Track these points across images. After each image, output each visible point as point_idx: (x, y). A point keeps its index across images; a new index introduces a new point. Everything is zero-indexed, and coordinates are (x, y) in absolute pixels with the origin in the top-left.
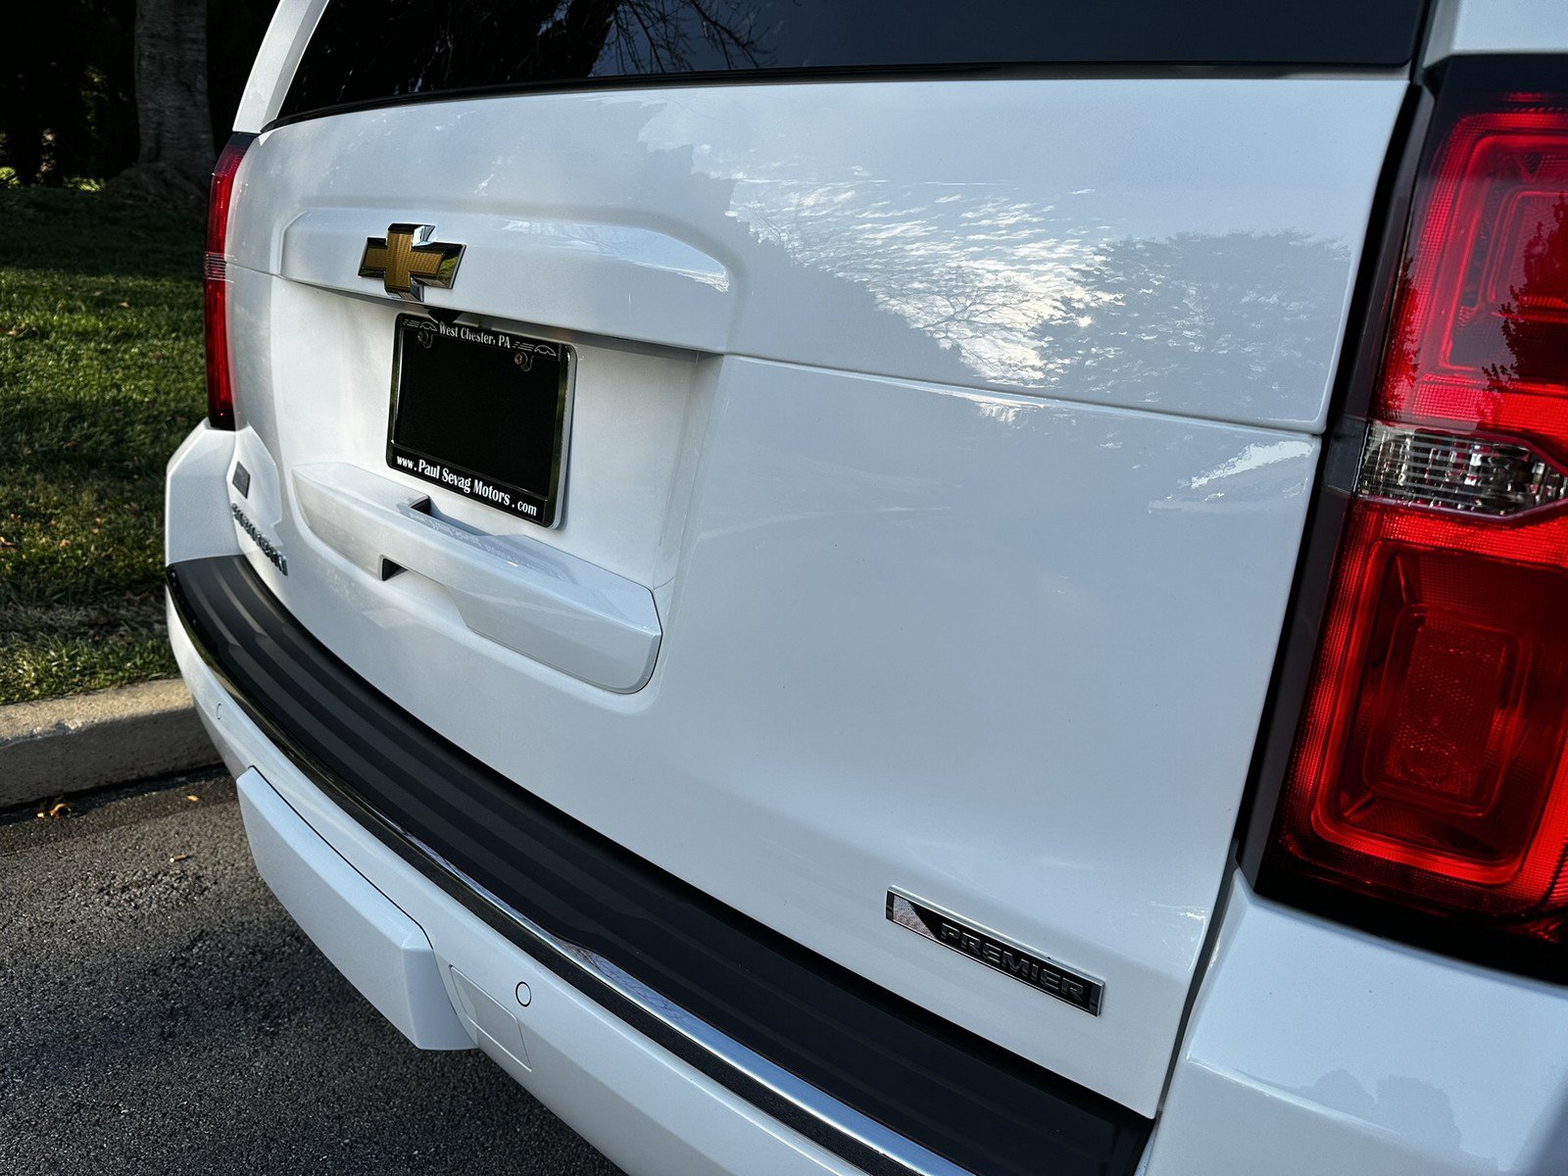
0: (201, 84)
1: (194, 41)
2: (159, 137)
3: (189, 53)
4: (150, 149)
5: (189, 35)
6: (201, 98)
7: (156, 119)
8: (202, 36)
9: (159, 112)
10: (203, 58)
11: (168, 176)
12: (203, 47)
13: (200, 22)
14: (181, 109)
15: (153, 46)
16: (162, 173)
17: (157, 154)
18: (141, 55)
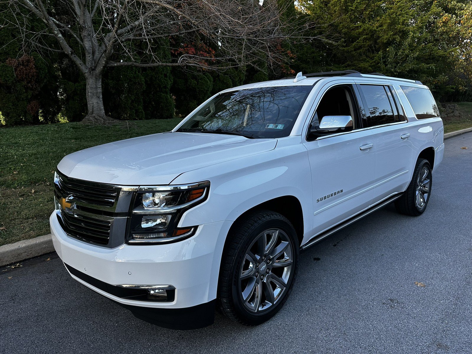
0: (101, 96)
1: (99, 88)
2: (93, 109)
3: (99, 90)
4: (91, 112)
5: (99, 87)
6: (101, 99)
7: (92, 105)
8: (101, 86)
9: (93, 104)
10: (101, 91)
11: (96, 117)
12: (101, 89)
13: (100, 83)
14: (97, 102)
15: (91, 90)
16: (94, 117)
17: (92, 113)
18: (88, 92)
